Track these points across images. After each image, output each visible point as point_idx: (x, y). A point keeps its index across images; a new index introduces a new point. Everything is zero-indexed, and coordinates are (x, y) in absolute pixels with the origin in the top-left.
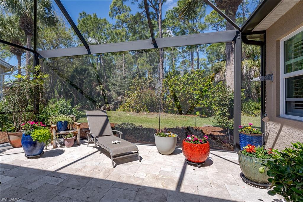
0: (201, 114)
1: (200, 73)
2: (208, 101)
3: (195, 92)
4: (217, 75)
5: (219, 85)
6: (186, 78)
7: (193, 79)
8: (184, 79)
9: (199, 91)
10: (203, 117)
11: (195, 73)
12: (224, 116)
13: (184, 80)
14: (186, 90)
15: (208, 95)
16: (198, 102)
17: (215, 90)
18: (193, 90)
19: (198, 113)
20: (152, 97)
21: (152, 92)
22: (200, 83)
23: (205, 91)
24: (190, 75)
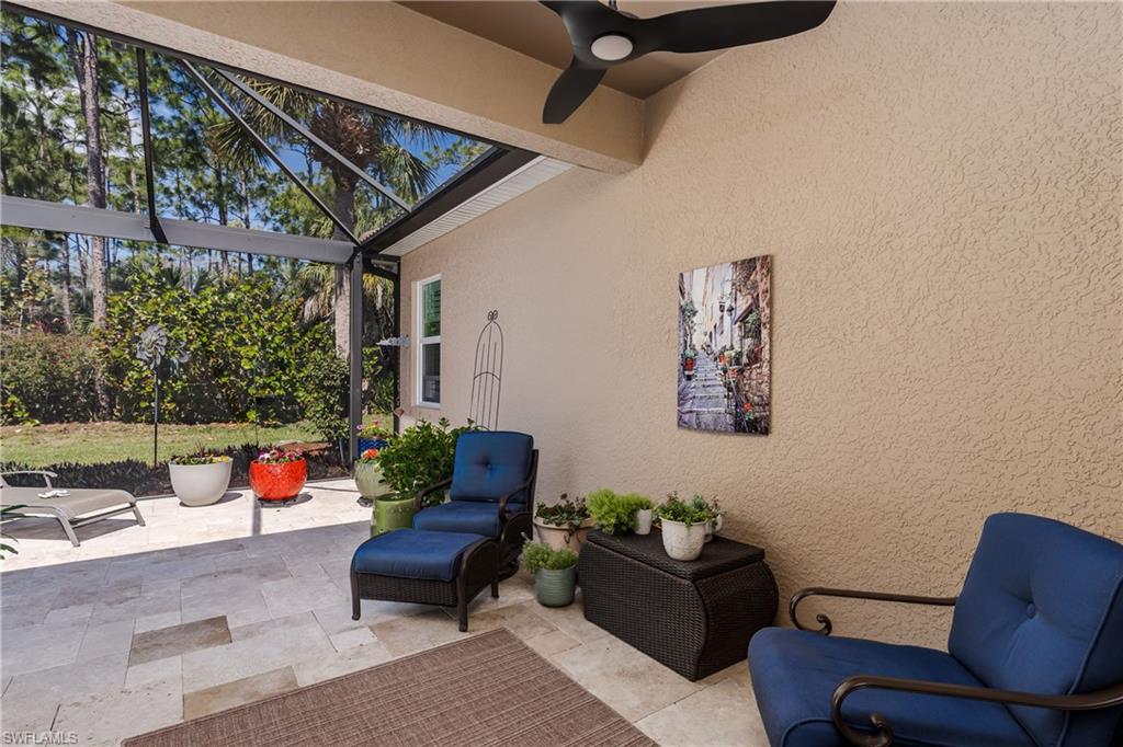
0: (264, 417)
1: (256, 291)
2: (284, 378)
3: (242, 350)
4: (310, 303)
5: (316, 332)
6: (209, 302)
7: (232, 307)
8: (203, 304)
9: (256, 348)
10: (268, 426)
11: (239, 289)
12: (332, 412)
13: (204, 307)
14: (211, 343)
15: (286, 361)
16: (251, 382)
17: (303, 345)
18: (234, 341)
19: (252, 415)
20: (54, 361)
21: (52, 342)
22: (258, 324)
23: (275, 350)
24: (222, 293)
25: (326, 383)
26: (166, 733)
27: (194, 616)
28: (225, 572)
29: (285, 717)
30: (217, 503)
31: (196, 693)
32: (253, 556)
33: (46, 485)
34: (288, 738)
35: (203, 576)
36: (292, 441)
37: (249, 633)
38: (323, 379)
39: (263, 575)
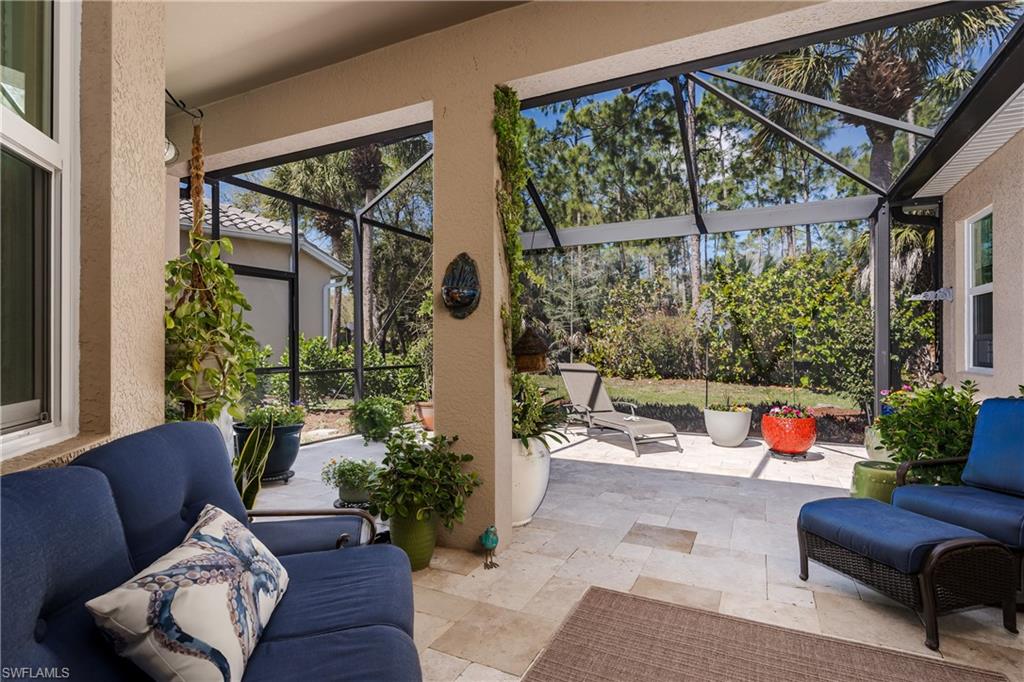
0: (817, 382)
1: (811, 266)
2: (836, 346)
3: (796, 322)
6: (769, 281)
7: (790, 284)
8: (765, 284)
9: (809, 319)
10: (820, 392)
11: (795, 267)
13: (765, 286)
14: (769, 317)
15: (837, 330)
17: (856, 314)
18: (789, 314)
19: (805, 381)
20: (669, 335)
21: (669, 321)
22: (810, 296)
23: (826, 319)
24: (781, 272)
25: (857, 347)
26: (615, 594)
27: (677, 524)
28: (715, 500)
29: (692, 628)
30: (739, 446)
31: (647, 578)
32: (743, 494)
33: (631, 413)
34: (684, 647)
35: (699, 498)
36: (830, 405)
37: (707, 552)
38: (854, 343)
39: (742, 512)
